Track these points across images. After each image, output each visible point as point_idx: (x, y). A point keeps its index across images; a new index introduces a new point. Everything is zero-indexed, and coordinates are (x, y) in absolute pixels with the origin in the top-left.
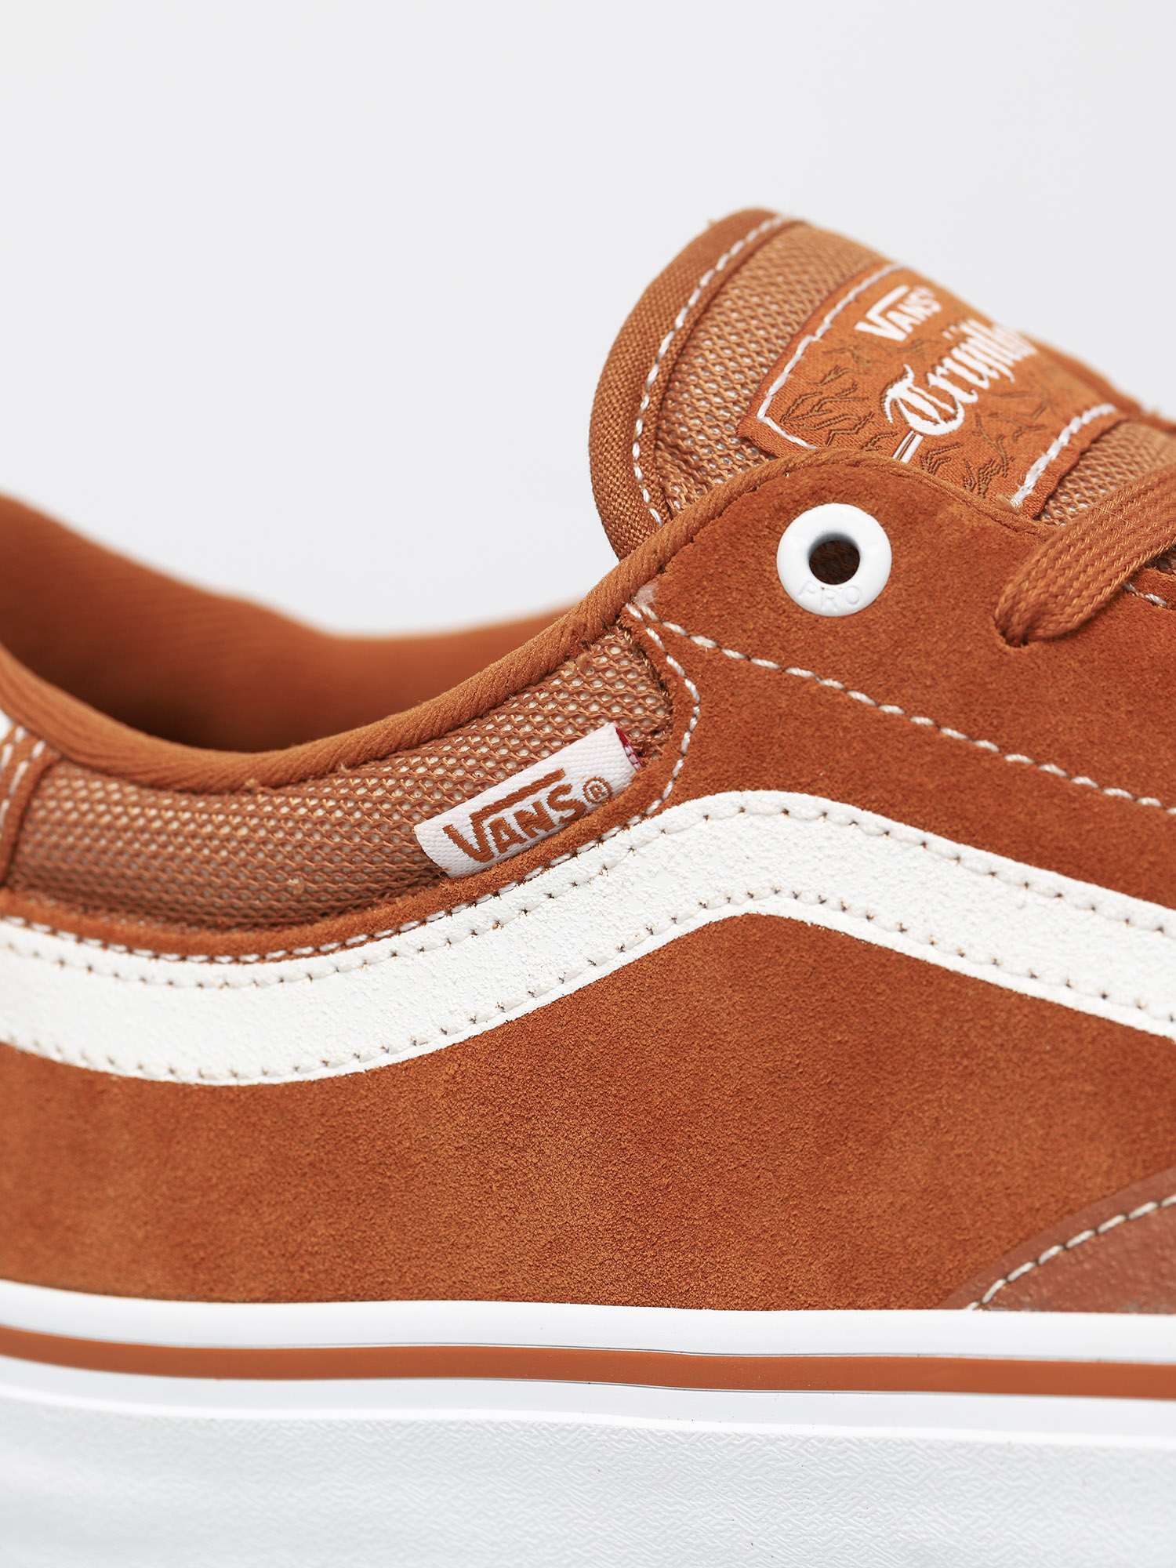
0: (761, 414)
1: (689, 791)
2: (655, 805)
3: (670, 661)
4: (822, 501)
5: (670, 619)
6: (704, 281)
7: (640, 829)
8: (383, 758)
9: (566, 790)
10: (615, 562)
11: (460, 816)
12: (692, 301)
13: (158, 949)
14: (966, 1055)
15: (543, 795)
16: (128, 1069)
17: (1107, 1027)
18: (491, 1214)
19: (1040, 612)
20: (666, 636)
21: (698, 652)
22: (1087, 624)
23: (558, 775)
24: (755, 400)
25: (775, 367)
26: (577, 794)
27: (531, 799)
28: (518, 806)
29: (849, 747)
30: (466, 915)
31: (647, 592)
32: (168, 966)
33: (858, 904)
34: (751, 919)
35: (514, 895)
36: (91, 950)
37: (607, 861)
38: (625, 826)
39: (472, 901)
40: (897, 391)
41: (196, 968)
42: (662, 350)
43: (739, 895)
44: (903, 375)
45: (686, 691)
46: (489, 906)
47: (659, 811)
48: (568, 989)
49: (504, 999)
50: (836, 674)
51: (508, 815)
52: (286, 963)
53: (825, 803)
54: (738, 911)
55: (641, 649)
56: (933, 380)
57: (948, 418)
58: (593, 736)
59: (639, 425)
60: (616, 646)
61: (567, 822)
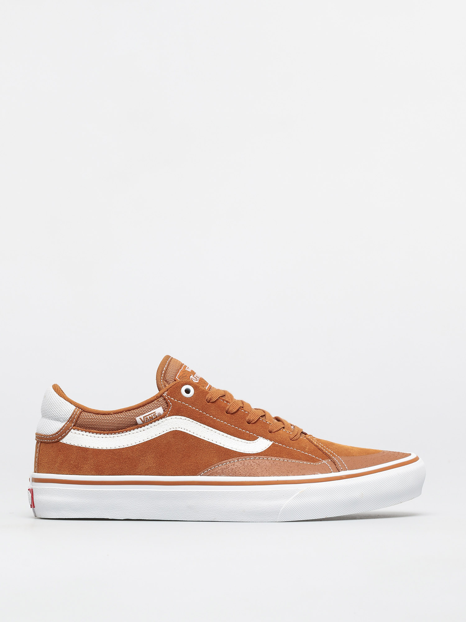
0: (177, 378)
1: (170, 415)
2: (166, 417)
3: (168, 400)
4: (187, 385)
5: (169, 396)
6: (168, 362)
7: (163, 419)
8: (130, 411)
9: (155, 414)
10: (159, 392)
11: (142, 417)
12: (167, 364)
13: (97, 433)
14: (200, 447)
15: (153, 414)
16: (92, 447)
17: (217, 445)
18: (140, 465)
19: (211, 399)
20: (168, 398)
21: (172, 400)
22: (215, 401)
23: (155, 412)
24: (176, 376)
25: (178, 373)
26: (157, 415)
27: (151, 415)
28: (149, 416)
29: (189, 412)
30: (140, 429)
31: (166, 393)
32: (98, 435)
33: (189, 430)
34: (176, 430)
35: (146, 427)
36: (87, 433)
37: (159, 423)
38: (162, 419)
39: (141, 427)
40: (191, 377)
41: (102, 435)
42: (164, 369)
43: (175, 428)
44: (191, 375)
45: (170, 404)
46: (143, 428)
47: (166, 418)
48: (153, 438)
49: (148, 438)
50: (188, 404)
51: (148, 417)
52: (115, 435)
53: (186, 418)
54: (175, 430)
55: (165, 399)
56: (195, 376)
57: (197, 380)
58: (159, 408)
59: (162, 378)
60: (161, 399)
61: (155, 418)
